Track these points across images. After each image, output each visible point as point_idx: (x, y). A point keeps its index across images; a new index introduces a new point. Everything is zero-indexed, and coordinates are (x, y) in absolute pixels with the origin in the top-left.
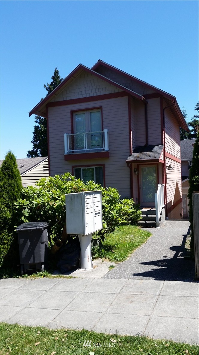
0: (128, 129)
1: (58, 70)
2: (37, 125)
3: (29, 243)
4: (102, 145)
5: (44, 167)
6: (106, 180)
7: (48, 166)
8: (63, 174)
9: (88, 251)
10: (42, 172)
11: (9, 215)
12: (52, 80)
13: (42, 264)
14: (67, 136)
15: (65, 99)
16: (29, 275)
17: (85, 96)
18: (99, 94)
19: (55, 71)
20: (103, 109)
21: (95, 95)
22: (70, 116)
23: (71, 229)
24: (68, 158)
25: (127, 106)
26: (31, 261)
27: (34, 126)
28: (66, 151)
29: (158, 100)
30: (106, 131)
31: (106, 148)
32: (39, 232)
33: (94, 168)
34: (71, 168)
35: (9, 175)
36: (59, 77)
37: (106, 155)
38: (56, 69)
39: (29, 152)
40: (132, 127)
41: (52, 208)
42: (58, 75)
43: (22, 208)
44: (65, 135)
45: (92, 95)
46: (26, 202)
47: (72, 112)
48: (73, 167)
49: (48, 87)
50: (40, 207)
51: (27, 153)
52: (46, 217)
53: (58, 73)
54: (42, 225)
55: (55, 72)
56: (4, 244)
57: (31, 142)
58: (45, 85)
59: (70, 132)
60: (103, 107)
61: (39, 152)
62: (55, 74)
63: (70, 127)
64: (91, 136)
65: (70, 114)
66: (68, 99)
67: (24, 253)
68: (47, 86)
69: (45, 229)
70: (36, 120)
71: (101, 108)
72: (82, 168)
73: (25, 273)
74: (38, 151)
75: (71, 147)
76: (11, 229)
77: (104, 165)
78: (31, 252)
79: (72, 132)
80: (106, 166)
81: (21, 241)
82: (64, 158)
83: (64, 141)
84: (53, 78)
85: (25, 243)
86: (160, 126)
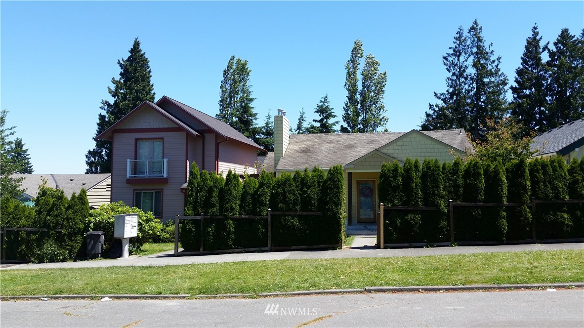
0: (185, 159)
1: (139, 41)
2: (104, 113)
3: (92, 242)
4: (161, 171)
5: (107, 185)
6: (164, 203)
7: (110, 184)
8: (117, 202)
9: (126, 248)
10: (105, 190)
11: (82, 226)
12: (129, 54)
13: (100, 254)
14: (130, 161)
15: (130, 128)
16: (92, 260)
17: (149, 127)
18: (161, 127)
19: (135, 42)
20: (165, 140)
21: (158, 127)
22: (134, 143)
23: (116, 235)
24: (129, 181)
25: (185, 140)
26: (93, 252)
27: (99, 113)
28: (128, 176)
29: (214, 135)
30: (165, 160)
31: (165, 175)
32: (99, 236)
33: (154, 191)
34: (132, 191)
35: (82, 203)
36: (140, 51)
37: (165, 181)
38: (136, 39)
39: (90, 152)
40: (188, 157)
41: (108, 223)
42: (138, 48)
43: (90, 222)
44: (128, 160)
45: (155, 127)
46: (92, 219)
47: (137, 140)
48: (134, 190)
49: (123, 63)
50: (100, 222)
51: (87, 153)
52: (104, 229)
53: (139, 46)
54: (100, 232)
55: (134, 44)
56: (78, 243)
57: (93, 138)
58: (119, 61)
59: (134, 157)
60: (165, 138)
61: (103, 153)
62: (134, 46)
63: (134, 153)
64: (152, 164)
65: (134, 141)
66: (134, 127)
67: (90, 247)
68: (121, 62)
69: (102, 234)
70: (102, 105)
71: (162, 139)
72: (142, 192)
73: (89, 259)
74: (102, 151)
75: (133, 172)
76: (82, 235)
77: (162, 190)
78: (94, 247)
79: (136, 159)
80: (164, 191)
81: (88, 240)
82: (126, 182)
83: (127, 168)
84: (132, 51)
85: (90, 241)
86: (214, 158)
